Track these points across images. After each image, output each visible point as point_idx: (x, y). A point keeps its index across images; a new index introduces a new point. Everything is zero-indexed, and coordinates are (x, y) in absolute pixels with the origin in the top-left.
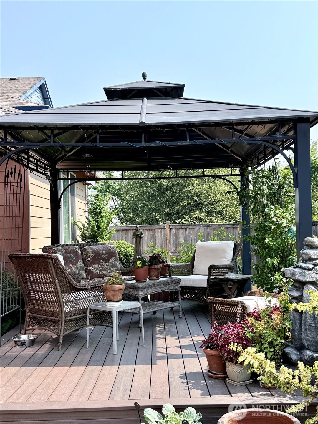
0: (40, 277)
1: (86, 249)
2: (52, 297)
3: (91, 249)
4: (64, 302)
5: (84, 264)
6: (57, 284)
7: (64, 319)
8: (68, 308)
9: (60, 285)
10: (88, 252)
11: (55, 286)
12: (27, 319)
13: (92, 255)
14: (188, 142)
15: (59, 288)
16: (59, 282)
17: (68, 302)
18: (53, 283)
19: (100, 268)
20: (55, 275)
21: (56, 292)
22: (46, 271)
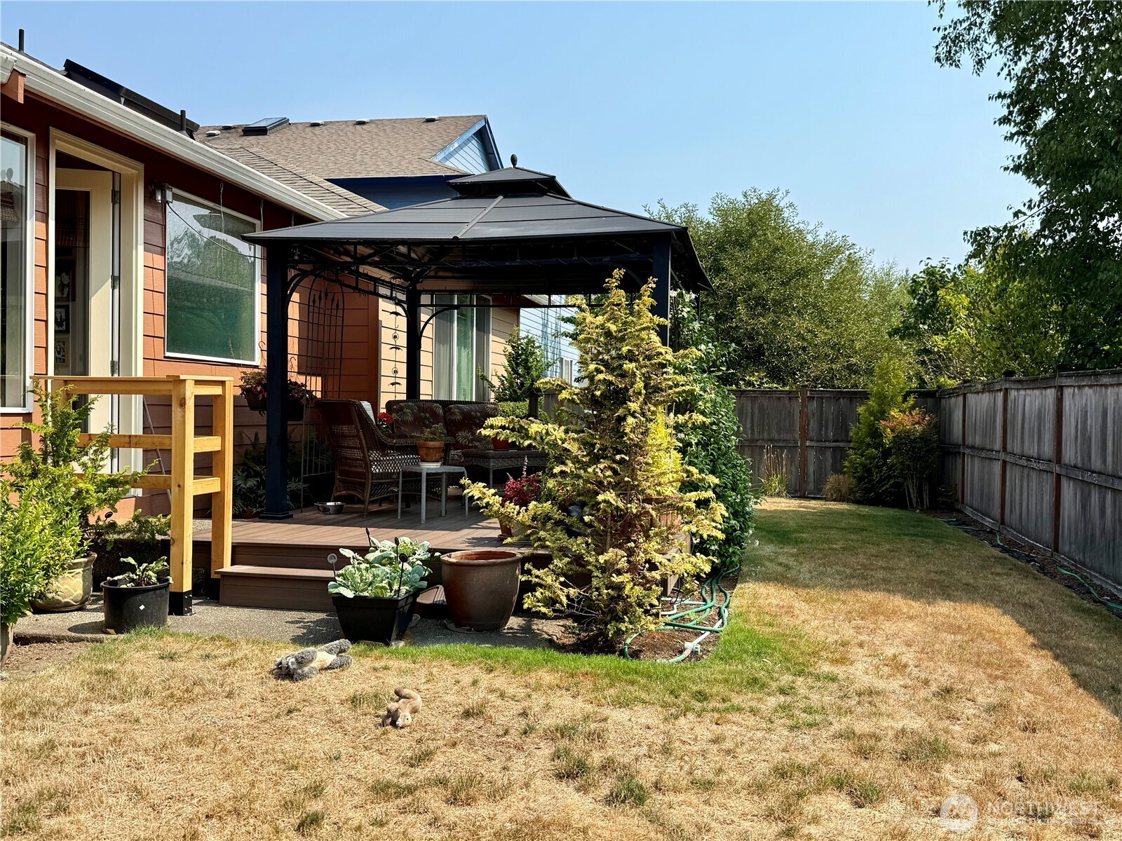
0: (345, 429)
1: (451, 408)
2: (357, 454)
3: (458, 408)
4: (371, 461)
5: (447, 430)
6: (362, 437)
7: (370, 481)
8: (376, 469)
9: (365, 439)
10: (454, 414)
11: (361, 440)
12: (337, 483)
13: (459, 417)
14: (518, 262)
15: (364, 442)
16: (364, 435)
17: (377, 461)
18: (358, 436)
19: (471, 437)
20: (359, 426)
21: (361, 448)
22: (350, 422)
